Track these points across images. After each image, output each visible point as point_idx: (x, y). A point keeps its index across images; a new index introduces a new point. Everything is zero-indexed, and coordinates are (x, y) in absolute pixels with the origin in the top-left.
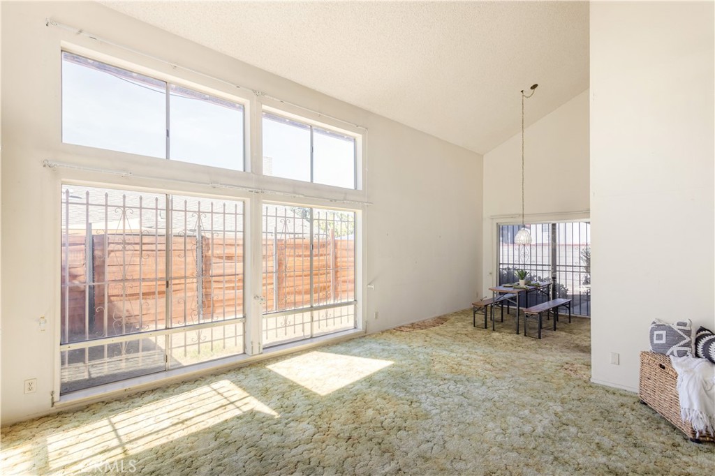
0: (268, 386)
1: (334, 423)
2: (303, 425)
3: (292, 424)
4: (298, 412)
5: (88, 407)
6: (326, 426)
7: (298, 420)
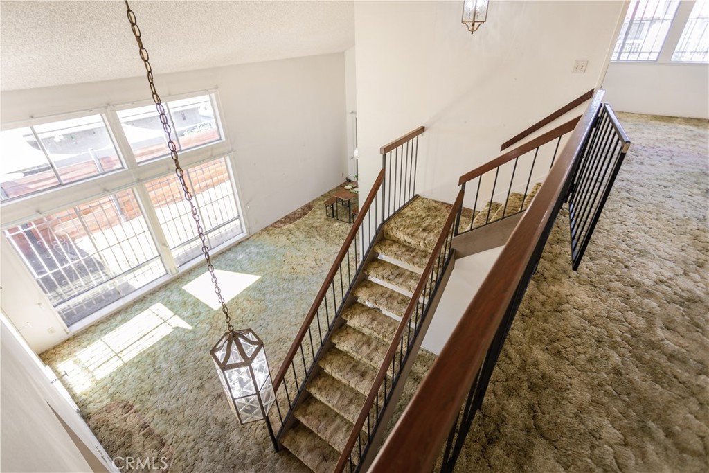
0: (186, 299)
1: (220, 322)
2: (205, 325)
3: (199, 325)
4: (202, 317)
5: (87, 329)
6: (215, 324)
7: (202, 322)
